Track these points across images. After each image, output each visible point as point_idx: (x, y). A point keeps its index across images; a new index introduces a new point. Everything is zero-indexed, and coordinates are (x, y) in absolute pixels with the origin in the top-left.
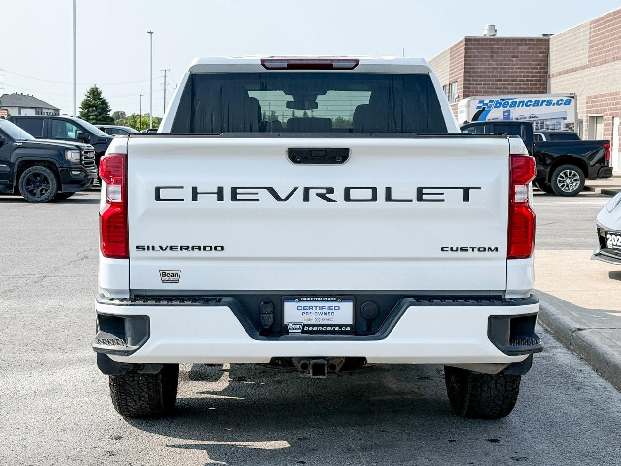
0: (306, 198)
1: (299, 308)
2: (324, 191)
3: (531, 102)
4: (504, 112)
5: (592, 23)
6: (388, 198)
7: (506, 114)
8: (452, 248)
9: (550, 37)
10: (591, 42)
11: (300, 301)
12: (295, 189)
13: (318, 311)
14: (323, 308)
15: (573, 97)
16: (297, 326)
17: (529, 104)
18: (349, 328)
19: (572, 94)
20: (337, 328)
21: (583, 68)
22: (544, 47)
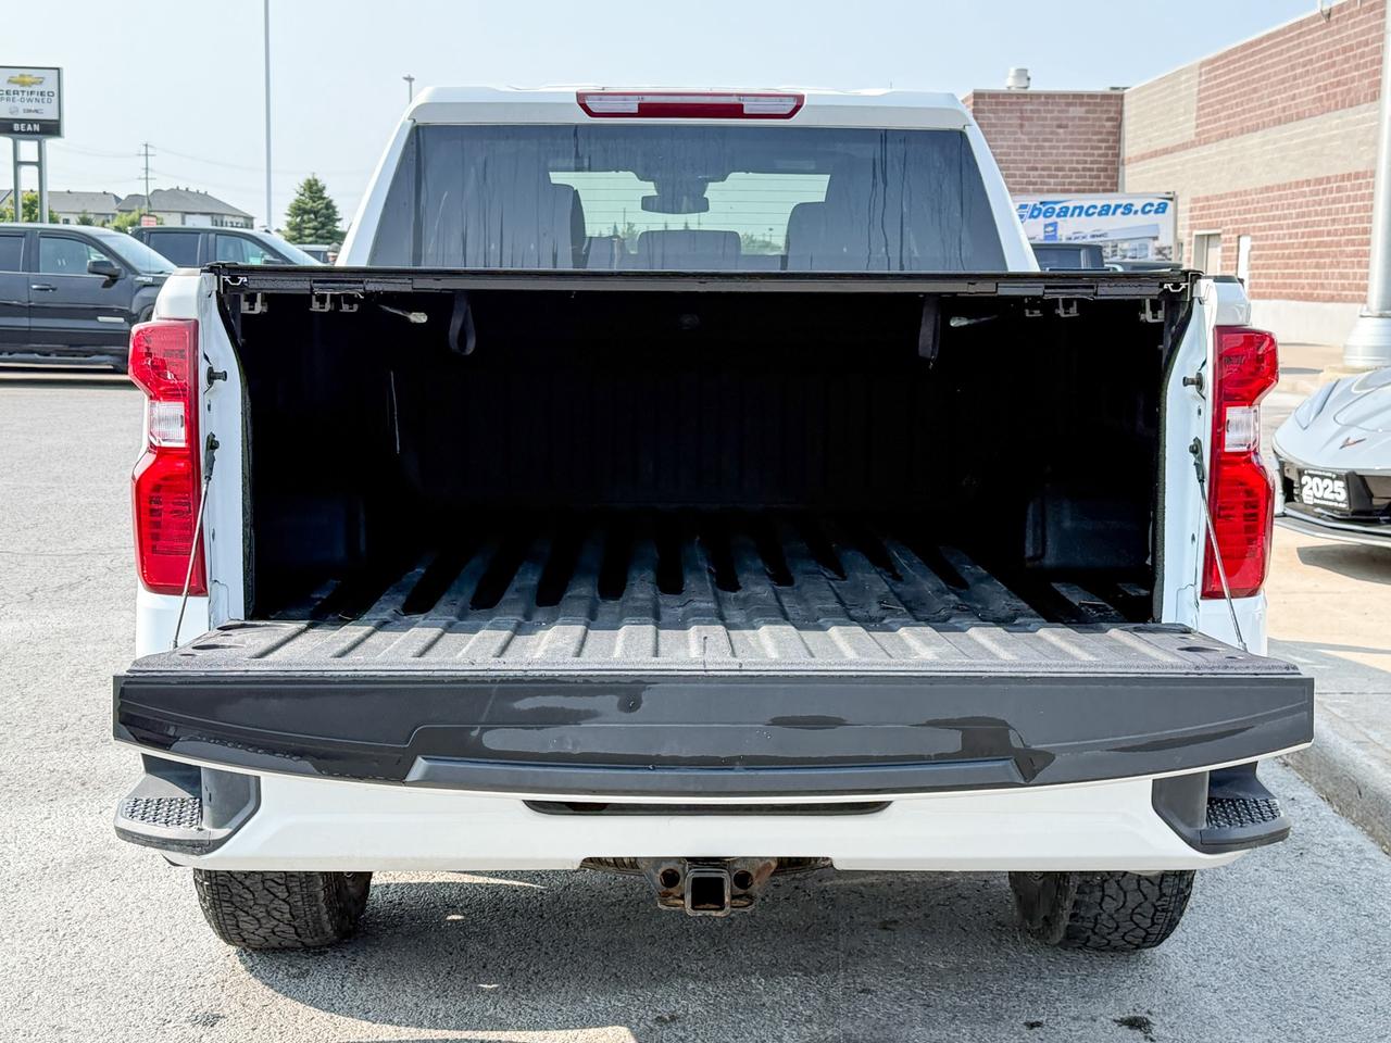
3: (1095, 207)
4: (1046, 226)
5: (1203, 65)
7: (1051, 229)
9: (1126, 91)
10: (1200, 100)
15: (1171, 199)
17: (1091, 211)
19: (1168, 193)
21: (1184, 147)
22: (1113, 109)
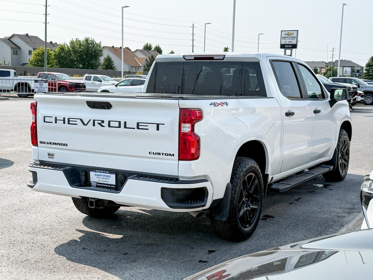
0: (94, 125)
2: (100, 122)
6: (125, 127)
8: (153, 153)
11: (95, 172)
12: (90, 120)
13: (103, 177)
16: (95, 183)
18: (114, 187)
20: (109, 186)
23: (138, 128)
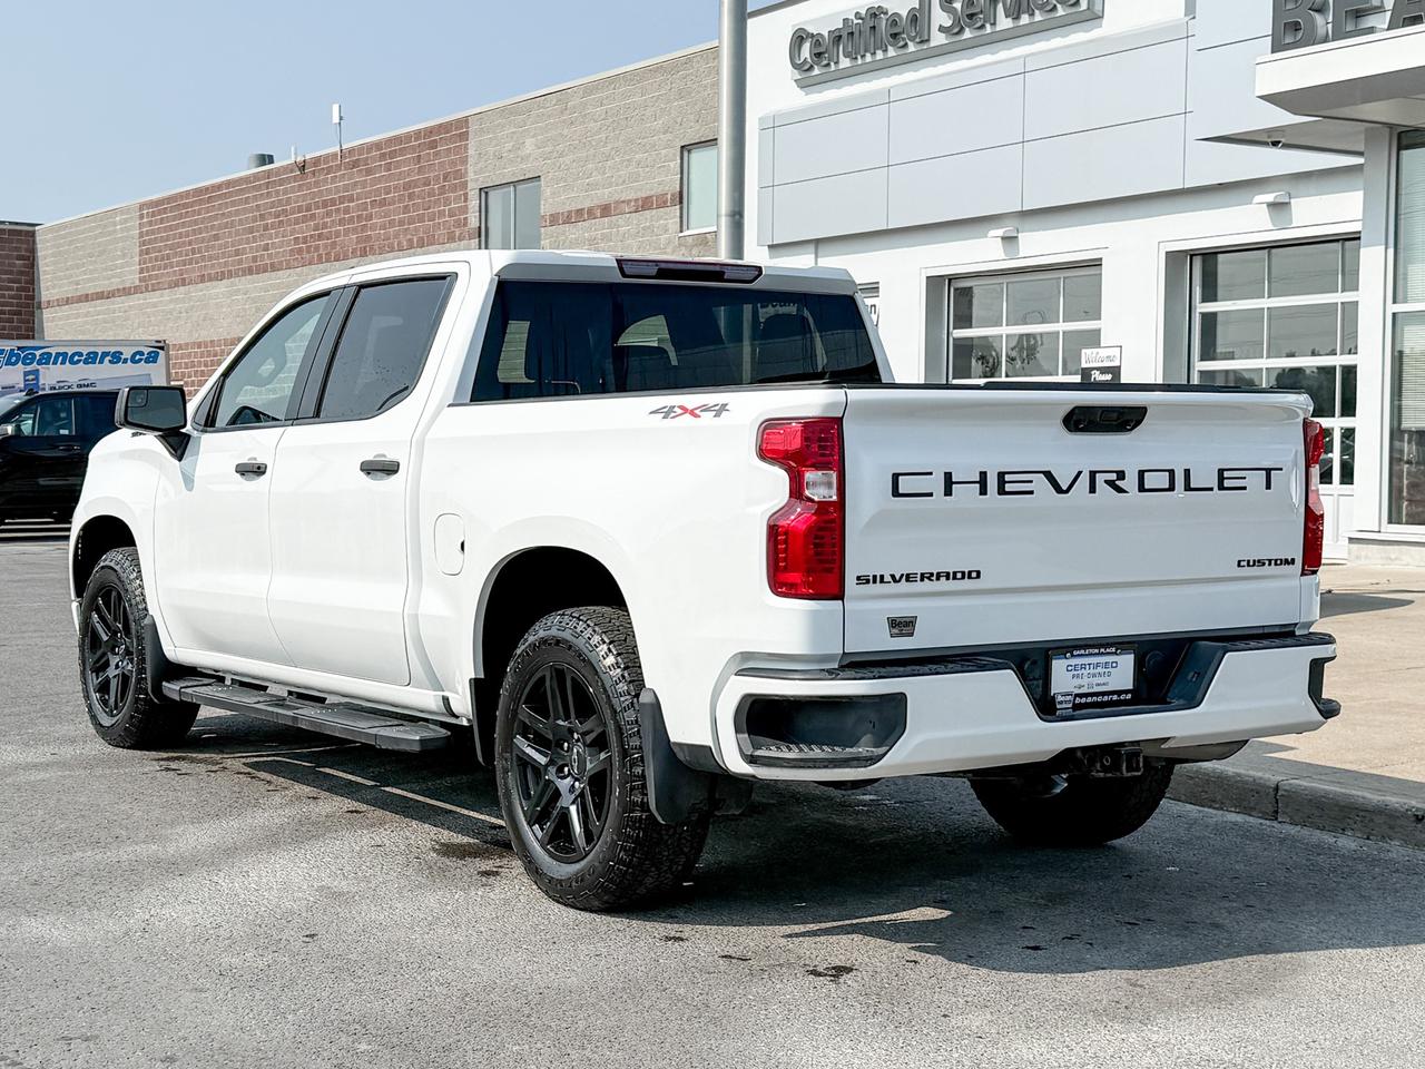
0: (1093, 489)
1: (1070, 668)
2: (1113, 477)
3: (80, 354)
4: (26, 374)
5: (142, 206)
6: (1188, 488)
7: (31, 377)
8: (1249, 561)
9: (37, 228)
10: (144, 243)
11: (1072, 656)
12: (1080, 473)
13: (1092, 671)
14: (1098, 665)
15: (162, 348)
16: (1068, 698)
17: (76, 358)
18: (1129, 696)
19: (160, 342)
20: (1115, 697)
21: (126, 292)
22: (25, 246)
23: (1221, 487)
